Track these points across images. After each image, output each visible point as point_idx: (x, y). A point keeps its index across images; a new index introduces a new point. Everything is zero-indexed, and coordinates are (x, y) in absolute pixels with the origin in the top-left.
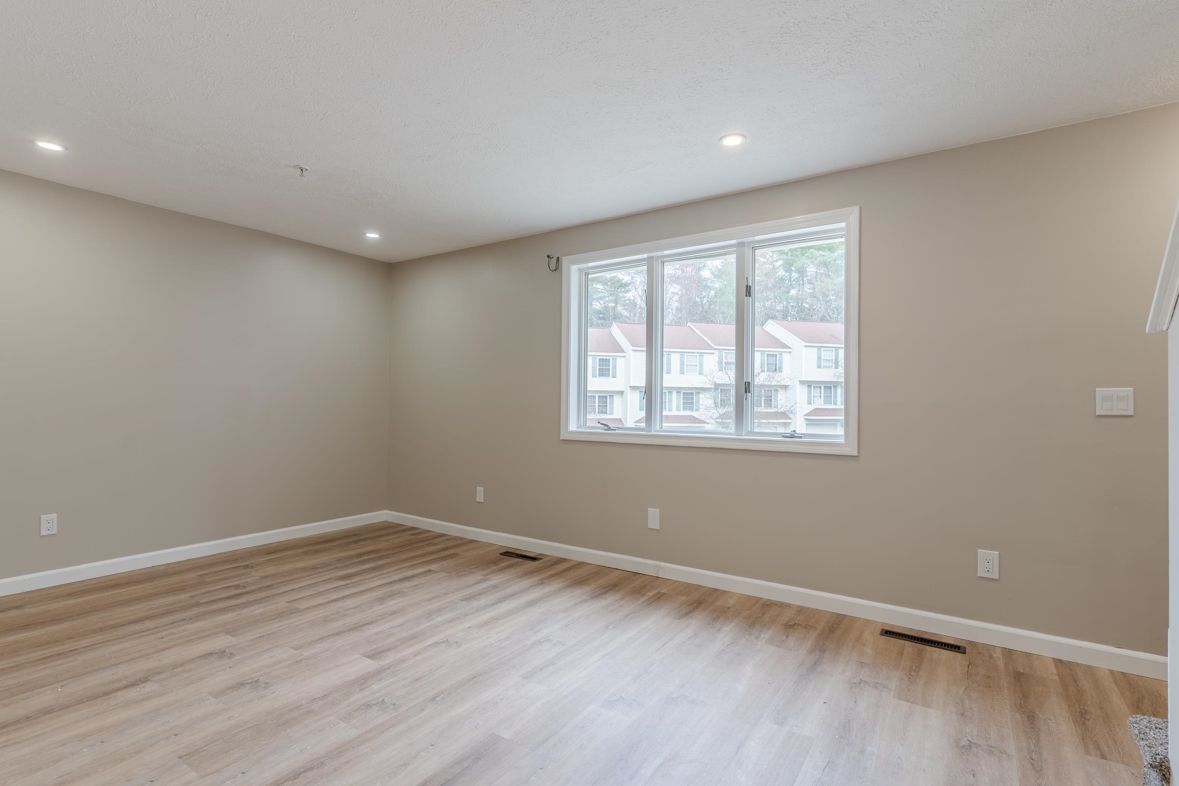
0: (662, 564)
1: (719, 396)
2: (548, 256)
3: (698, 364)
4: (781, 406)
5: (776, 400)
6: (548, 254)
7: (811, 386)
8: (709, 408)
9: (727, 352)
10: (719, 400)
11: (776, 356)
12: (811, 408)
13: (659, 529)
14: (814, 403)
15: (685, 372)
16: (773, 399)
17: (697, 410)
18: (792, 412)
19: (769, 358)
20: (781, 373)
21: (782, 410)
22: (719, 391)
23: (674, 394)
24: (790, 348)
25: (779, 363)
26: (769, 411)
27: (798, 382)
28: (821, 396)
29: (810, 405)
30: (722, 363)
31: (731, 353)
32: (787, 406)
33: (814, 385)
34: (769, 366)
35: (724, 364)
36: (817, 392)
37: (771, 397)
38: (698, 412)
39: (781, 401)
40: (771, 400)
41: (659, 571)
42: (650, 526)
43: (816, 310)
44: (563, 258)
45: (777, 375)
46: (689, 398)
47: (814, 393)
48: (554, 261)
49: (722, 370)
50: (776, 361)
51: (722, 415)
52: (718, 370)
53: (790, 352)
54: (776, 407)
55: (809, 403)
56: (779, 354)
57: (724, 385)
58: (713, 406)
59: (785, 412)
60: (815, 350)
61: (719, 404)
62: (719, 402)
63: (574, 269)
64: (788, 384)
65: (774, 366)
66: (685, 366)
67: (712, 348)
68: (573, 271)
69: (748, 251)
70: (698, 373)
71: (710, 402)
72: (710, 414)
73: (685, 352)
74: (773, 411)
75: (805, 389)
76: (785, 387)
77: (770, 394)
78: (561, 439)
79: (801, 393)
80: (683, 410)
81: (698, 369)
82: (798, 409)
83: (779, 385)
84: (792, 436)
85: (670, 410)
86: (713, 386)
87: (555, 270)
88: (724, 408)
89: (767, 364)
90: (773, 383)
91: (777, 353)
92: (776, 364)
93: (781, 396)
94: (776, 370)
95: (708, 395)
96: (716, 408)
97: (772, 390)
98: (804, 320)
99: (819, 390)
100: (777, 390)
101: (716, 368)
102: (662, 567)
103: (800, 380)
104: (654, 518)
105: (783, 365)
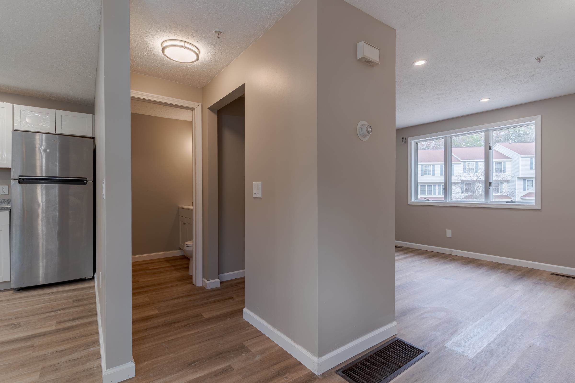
0: (453, 250)
1: (464, 187)
2: (402, 138)
4: (504, 192)
5: (501, 188)
6: (402, 137)
7: (526, 180)
8: (458, 193)
9: (469, 162)
10: (464, 189)
11: (501, 164)
12: (526, 192)
13: (451, 237)
14: (528, 190)
16: (499, 188)
18: (512, 195)
19: (496, 165)
20: (505, 173)
21: (506, 194)
22: (464, 184)
23: (437, 187)
24: (511, 159)
25: (503, 167)
26: (496, 194)
27: (516, 178)
28: (533, 186)
29: (525, 191)
30: (465, 169)
31: (472, 163)
32: (509, 191)
33: (528, 179)
34: (496, 170)
35: (467, 170)
36: (530, 183)
37: (498, 186)
39: (505, 189)
40: (498, 188)
41: (451, 252)
42: (447, 236)
43: (529, 135)
44: (408, 138)
45: (502, 174)
47: (528, 184)
48: (404, 139)
49: (466, 173)
50: (501, 166)
51: (466, 197)
52: (463, 173)
53: (511, 161)
54: (501, 192)
55: (525, 189)
56: (503, 162)
57: (468, 181)
58: (460, 192)
59: (507, 195)
60: (529, 159)
62: (464, 190)
63: (413, 142)
64: (509, 179)
67: (459, 161)
68: (412, 143)
69: (490, 133)
71: (459, 190)
72: (459, 196)
74: (499, 194)
75: (522, 182)
76: (508, 181)
77: (497, 185)
78: (408, 204)
79: (519, 184)
82: (517, 193)
83: (503, 180)
84: (511, 203)
85: (435, 194)
86: (460, 182)
87: (405, 143)
88: (467, 193)
89: (495, 168)
90: (500, 179)
91: (502, 162)
92: (501, 168)
93: (504, 186)
94: (501, 172)
95: (457, 187)
96: (462, 193)
97: (498, 183)
98: (521, 141)
99: (531, 182)
100: (502, 183)
101: (462, 172)
102: (453, 251)
103: (518, 176)
104: (449, 233)
105: (506, 168)
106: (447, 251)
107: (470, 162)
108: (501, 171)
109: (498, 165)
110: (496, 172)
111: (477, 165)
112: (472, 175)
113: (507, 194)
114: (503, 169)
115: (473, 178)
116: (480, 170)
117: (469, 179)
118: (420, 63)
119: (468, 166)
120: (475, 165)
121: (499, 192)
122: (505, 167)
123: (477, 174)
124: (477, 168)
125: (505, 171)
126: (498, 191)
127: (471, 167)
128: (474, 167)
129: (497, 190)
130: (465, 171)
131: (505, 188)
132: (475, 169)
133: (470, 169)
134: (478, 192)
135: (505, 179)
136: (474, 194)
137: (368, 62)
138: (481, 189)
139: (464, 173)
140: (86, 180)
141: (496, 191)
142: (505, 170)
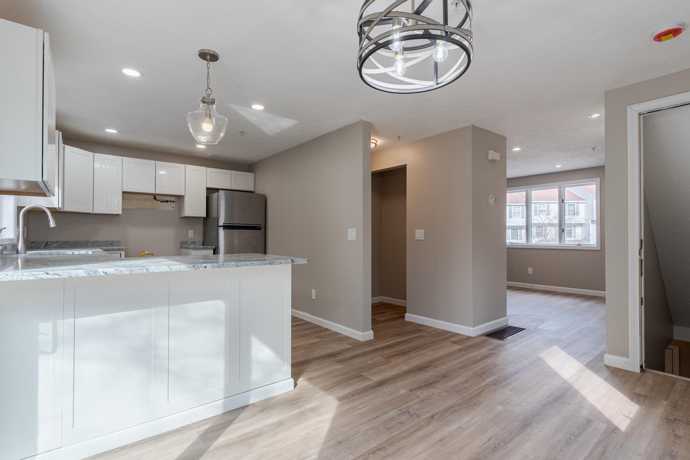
0: (534, 285)
3: (521, 212)
5: (575, 233)
11: (574, 206)
13: (532, 274)
15: (512, 217)
16: (572, 232)
17: (521, 239)
19: (569, 207)
20: (578, 216)
24: (584, 200)
25: (577, 209)
26: (570, 239)
30: (536, 211)
31: (543, 205)
35: (538, 212)
37: (571, 230)
38: (521, 241)
40: (571, 233)
42: (529, 273)
45: (575, 217)
46: (515, 232)
49: (537, 215)
54: (575, 237)
61: (535, 235)
62: (535, 234)
64: (583, 223)
65: (573, 211)
66: (512, 213)
69: (563, 188)
70: (521, 218)
73: (512, 205)
74: (573, 239)
76: (581, 225)
77: (571, 229)
80: (511, 239)
81: (521, 215)
83: (576, 223)
84: (579, 245)
88: (539, 238)
89: (568, 211)
90: (573, 222)
91: (575, 204)
92: (574, 211)
100: (576, 226)
103: (592, 220)
104: (530, 271)
105: (580, 210)
106: (528, 285)
107: (542, 204)
108: (575, 213)
109: (571, 207)
110: (569, 214)
111: (548, 207)
112: (543, 217)
113: (581, 239)
114: (576, 211)
115: (544, 221)
116: (552, 213)
117: (540, 222)
118: (517, 149)
119: (540, 208)
120: (546, 207)
121: (573, 236)
122: (578, 209)
123: (549, 217)
124: (548, 210)
125: (578, 214)
126: (571, 236)
127: (542, 209)
128: (546, 209)
129: (570, 234)
130: (536, 213)
131: (579, 232)
132: (547, 211)
133: (541, 211)
134: (550, 237)
135: (579, 223)
136: (545, 238)
137: (493, 161)
138: (553, 234)
139: (535, 215)
140: (261, 227)
141: (569, 236)
142: (579, 212)
